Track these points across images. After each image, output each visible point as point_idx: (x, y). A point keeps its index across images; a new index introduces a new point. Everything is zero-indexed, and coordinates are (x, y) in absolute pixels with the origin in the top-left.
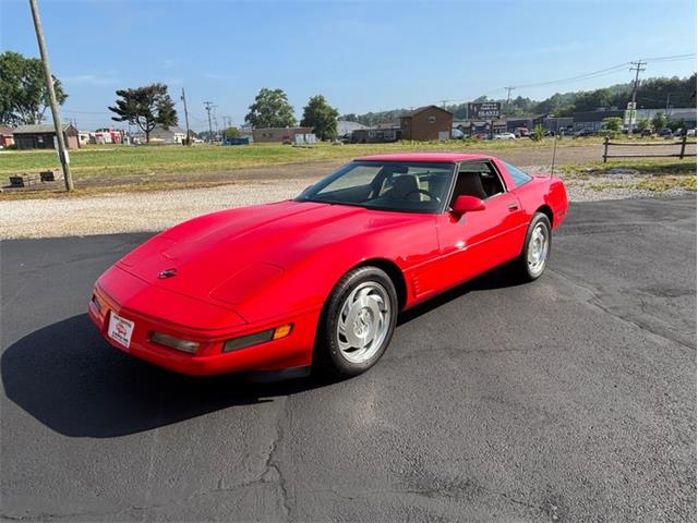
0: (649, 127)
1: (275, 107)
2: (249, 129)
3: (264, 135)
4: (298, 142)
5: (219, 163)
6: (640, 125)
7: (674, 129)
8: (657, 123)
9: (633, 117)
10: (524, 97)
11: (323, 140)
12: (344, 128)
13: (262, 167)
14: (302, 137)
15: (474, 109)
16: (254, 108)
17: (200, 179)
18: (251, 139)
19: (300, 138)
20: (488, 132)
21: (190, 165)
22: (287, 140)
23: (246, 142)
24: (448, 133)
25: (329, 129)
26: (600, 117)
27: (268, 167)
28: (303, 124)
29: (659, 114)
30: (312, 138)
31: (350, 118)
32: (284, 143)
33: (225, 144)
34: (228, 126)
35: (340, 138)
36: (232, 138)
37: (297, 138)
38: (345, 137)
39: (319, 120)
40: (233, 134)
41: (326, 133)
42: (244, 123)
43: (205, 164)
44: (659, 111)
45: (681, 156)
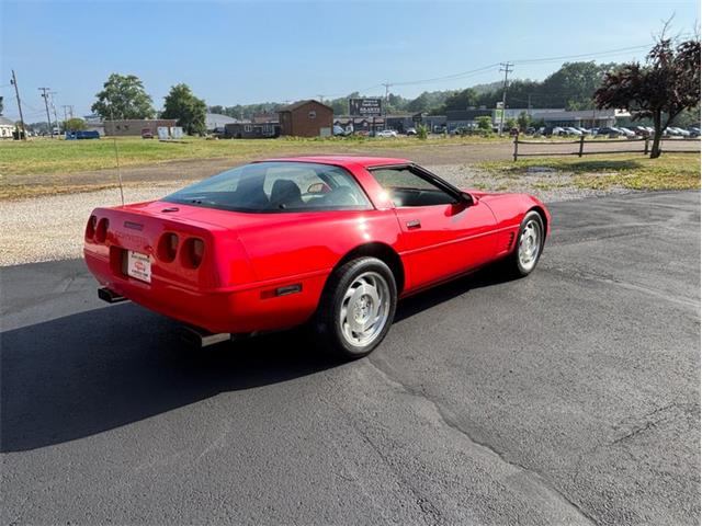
0: (516, 126)
1: (129, 96)
2: (98, 121)
3: (118, 127)
4: (161, 136)
5: (84, 162)
6: (508, 124)
7: (537, 128)
8: (522, 122)
9: (501, 116)
10: (395, 95)
11: (189, 134)
12: (212, 122)
13: (142, 166)
14: (165, 130)
15: (355, 105)
16: (102, 96)
17: (70, 181)
18: (101, 132)
19: (163, 131)
20: (367, 129)
21: (45, 164)
22: (147, 133)
23: (95, 135)
24: (329, 129)
25: (196, 122)
26: (472, 116)
27: (150, 165)
28: (164, 116)
29: (523, 114)
30: (178, 132)
31: (217, 110)
32: (144, 138)
33: (69, 138)
34: (69, 117)
35: (209, 132)
36: (75, 131)
37: (160, 132)
38: (215, 131)
39: (182, 111)
40: (78, 126)
41: (193, 126)
42: (91, 113)
43: (65, 163)
44: (523, 110)
45: (580, 154)
